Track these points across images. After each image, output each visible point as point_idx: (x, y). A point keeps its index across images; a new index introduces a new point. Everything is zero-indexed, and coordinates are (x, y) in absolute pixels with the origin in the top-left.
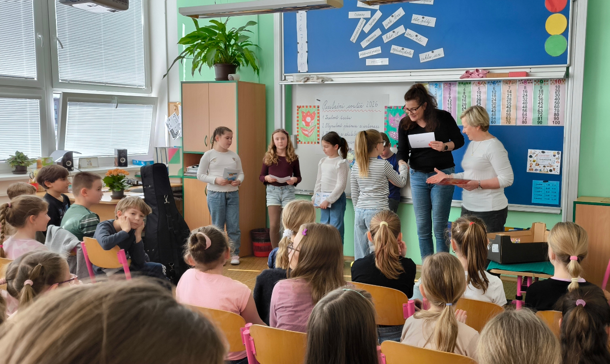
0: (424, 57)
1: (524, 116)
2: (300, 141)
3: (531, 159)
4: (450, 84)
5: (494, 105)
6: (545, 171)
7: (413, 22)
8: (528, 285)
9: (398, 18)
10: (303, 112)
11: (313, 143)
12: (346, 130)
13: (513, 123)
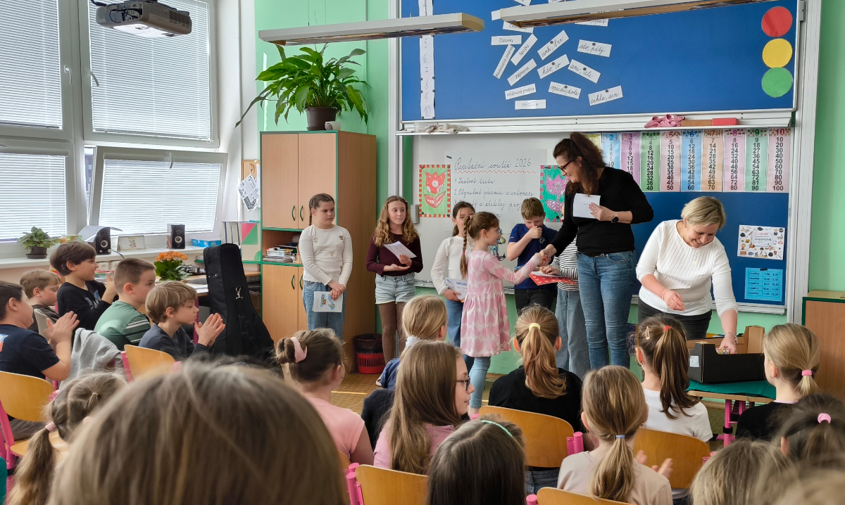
0: (595, 98)
1: (734, 178)
2: (423, 213)
3: (743, 238)
4: (631, 135)
5: (691, 164)
6: (763, 255)
7: (579, 50)
8: (740, 412)
9: (559, 45)
10: (427, 174)
11: (442, 216)
12: (488, 199)
13: (718, 189)
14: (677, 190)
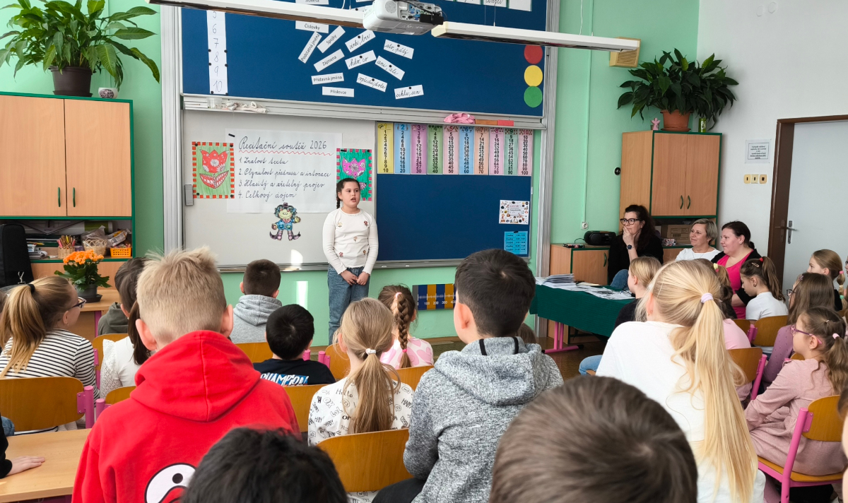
0: (400, 93)
1: (496, 165)
2: (198, 194)
3: (503, 210)
5: (467, 153)
6: (515, 221)
7: (385, 48)
9: (366, 41)
10: (204, 152)
11: (223, 197)
12: (280, 179)
13: (485, 173)
14: (455, 173)
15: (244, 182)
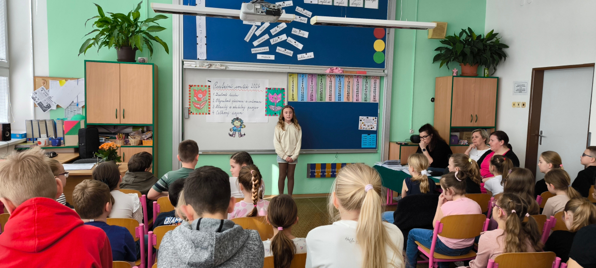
0: (300, 57)
1: (357, 96)
2: (192, 112)
3: (361, 122)
5: (340, 90)
6: (368, 128)
7: (292, 33)
9: (281, 29)
10: (195, 90)
11: (204, 114)
12: (234, 104)
13: (351, 101)
14: (333, 101)
15: (215, 106)
